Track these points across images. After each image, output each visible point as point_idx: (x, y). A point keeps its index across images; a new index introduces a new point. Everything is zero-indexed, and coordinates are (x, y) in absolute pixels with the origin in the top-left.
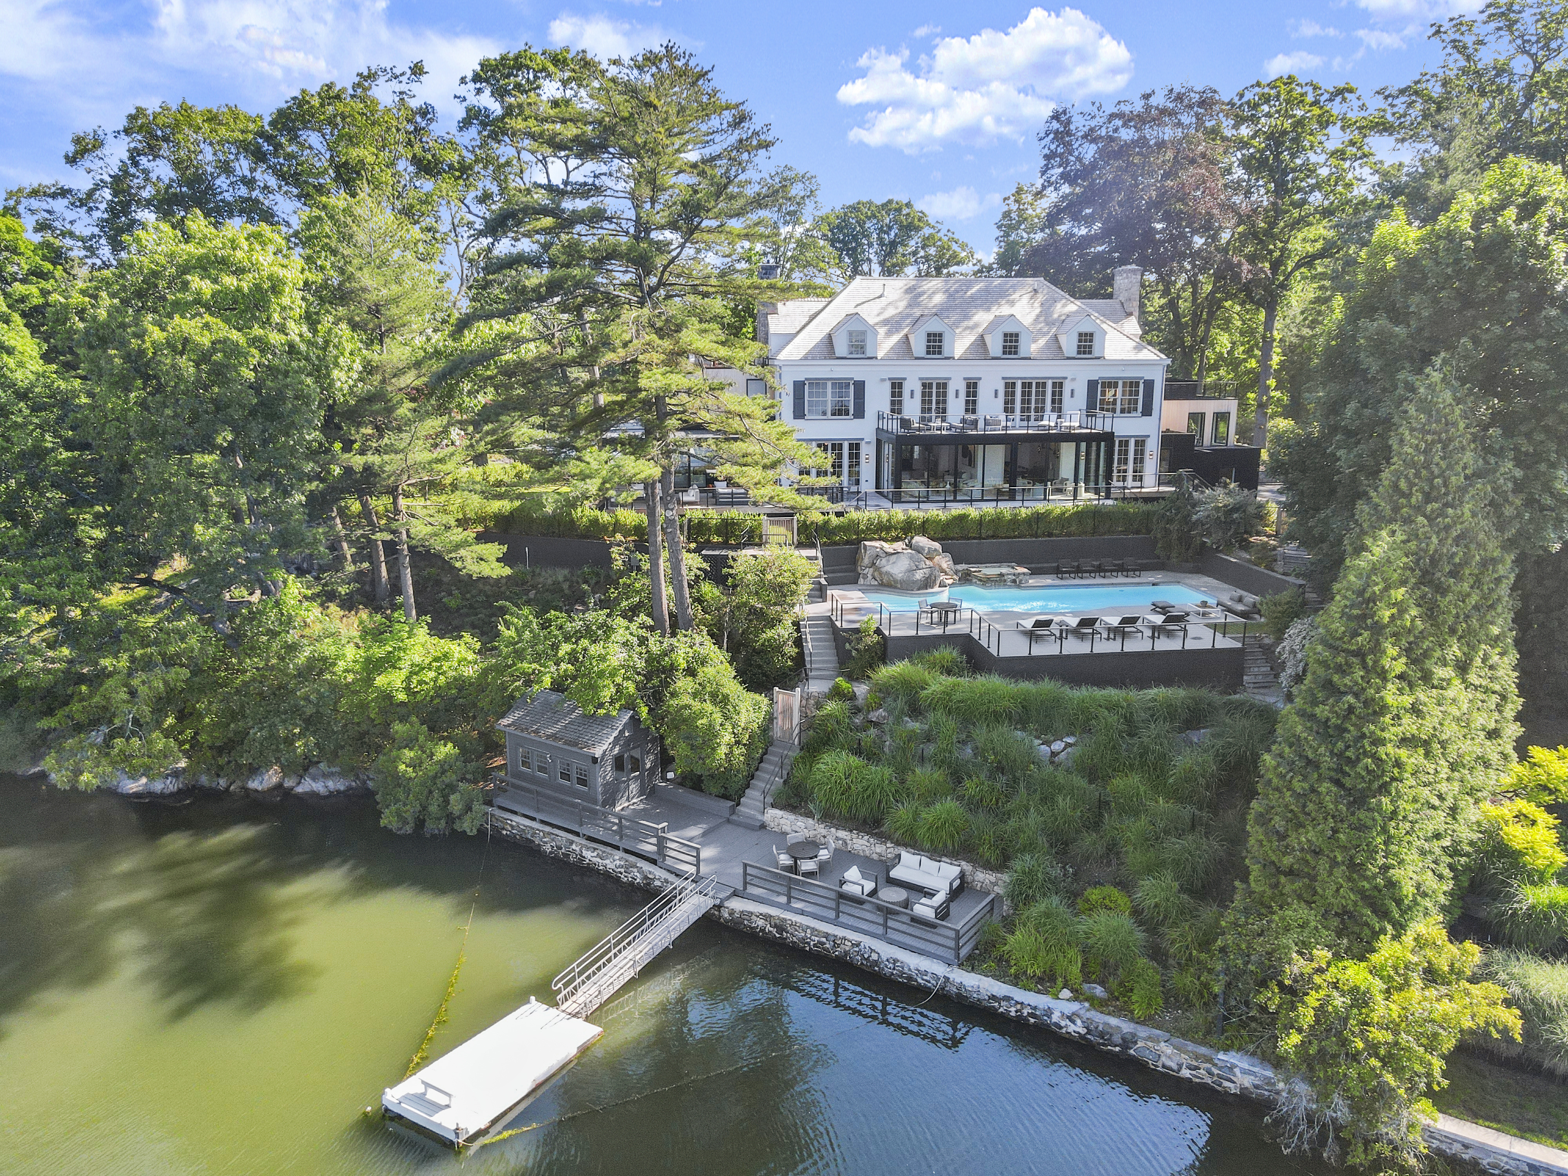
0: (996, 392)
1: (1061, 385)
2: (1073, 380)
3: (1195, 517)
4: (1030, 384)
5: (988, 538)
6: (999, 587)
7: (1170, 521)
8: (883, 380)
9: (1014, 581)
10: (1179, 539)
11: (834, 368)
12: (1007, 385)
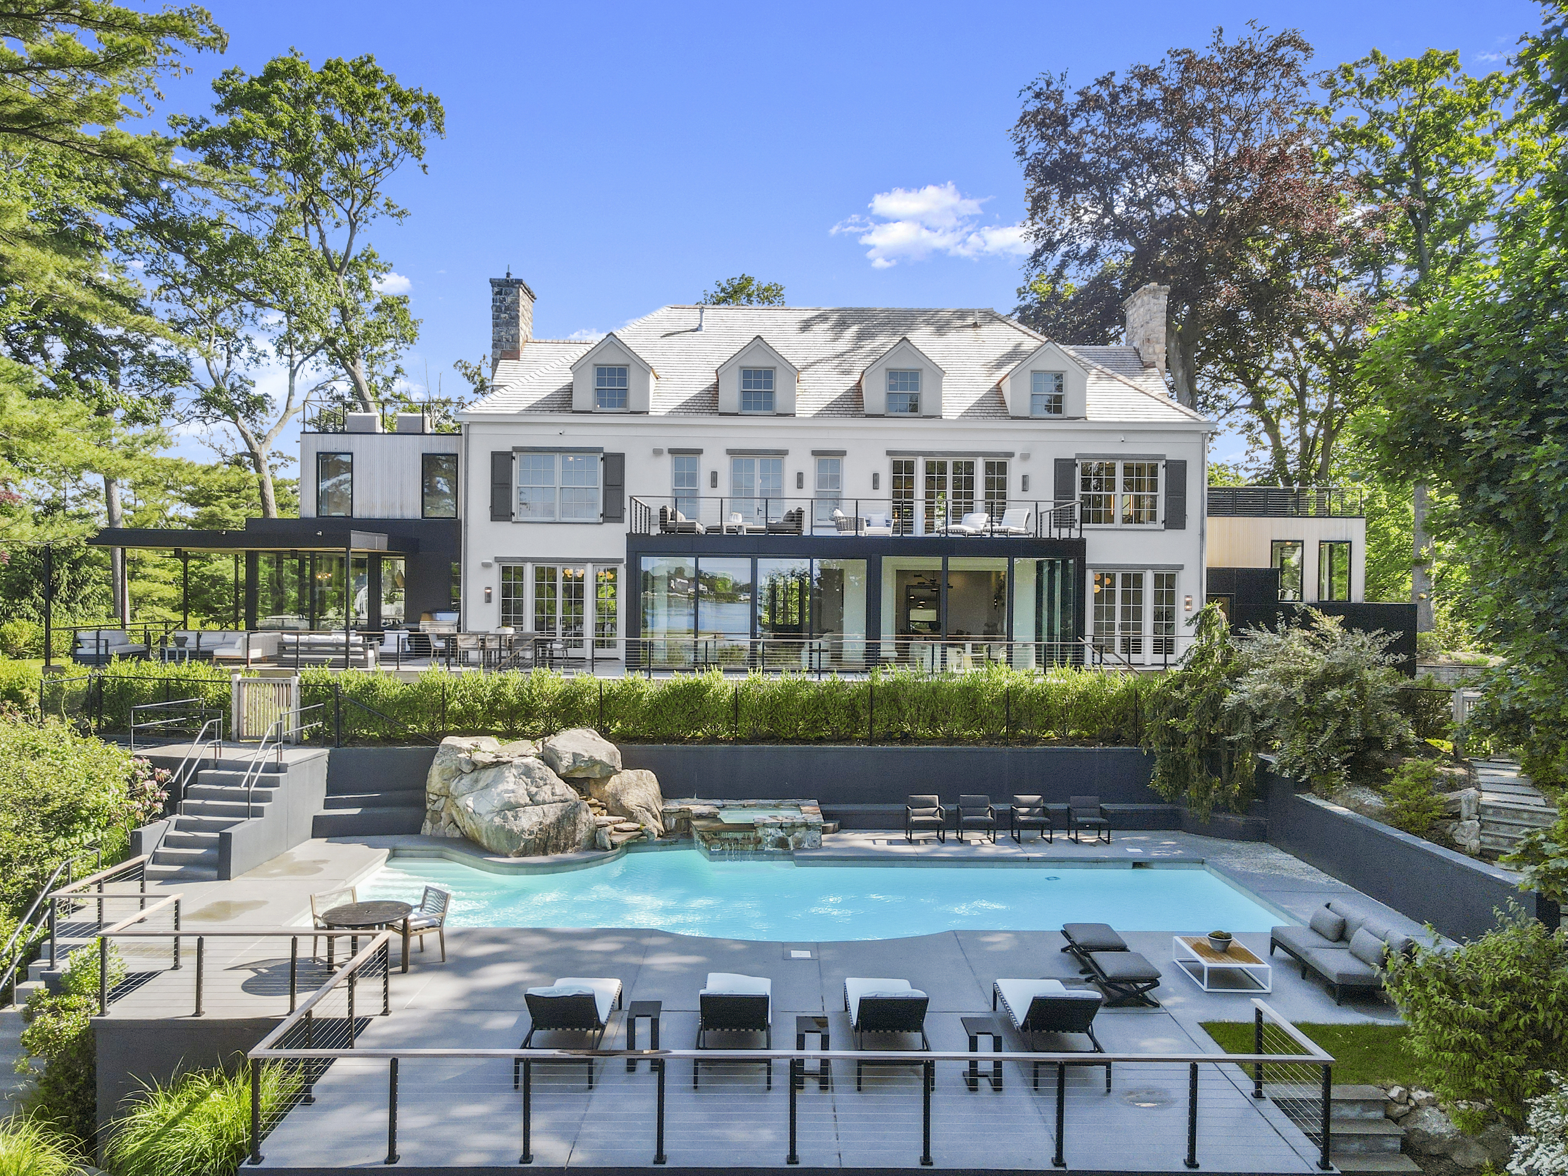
0: (876, 478)
1: (1003, 467)
2: (1025, 457)
3: (1231, 699)
4: (943, 466)
5: (756, 738)
6: (741, 854)
7: (1180, 711)
8: (657, 452)
9: (782, 843)
10: (1202, 754)
11: (569, 431)
12: (897, 467)
